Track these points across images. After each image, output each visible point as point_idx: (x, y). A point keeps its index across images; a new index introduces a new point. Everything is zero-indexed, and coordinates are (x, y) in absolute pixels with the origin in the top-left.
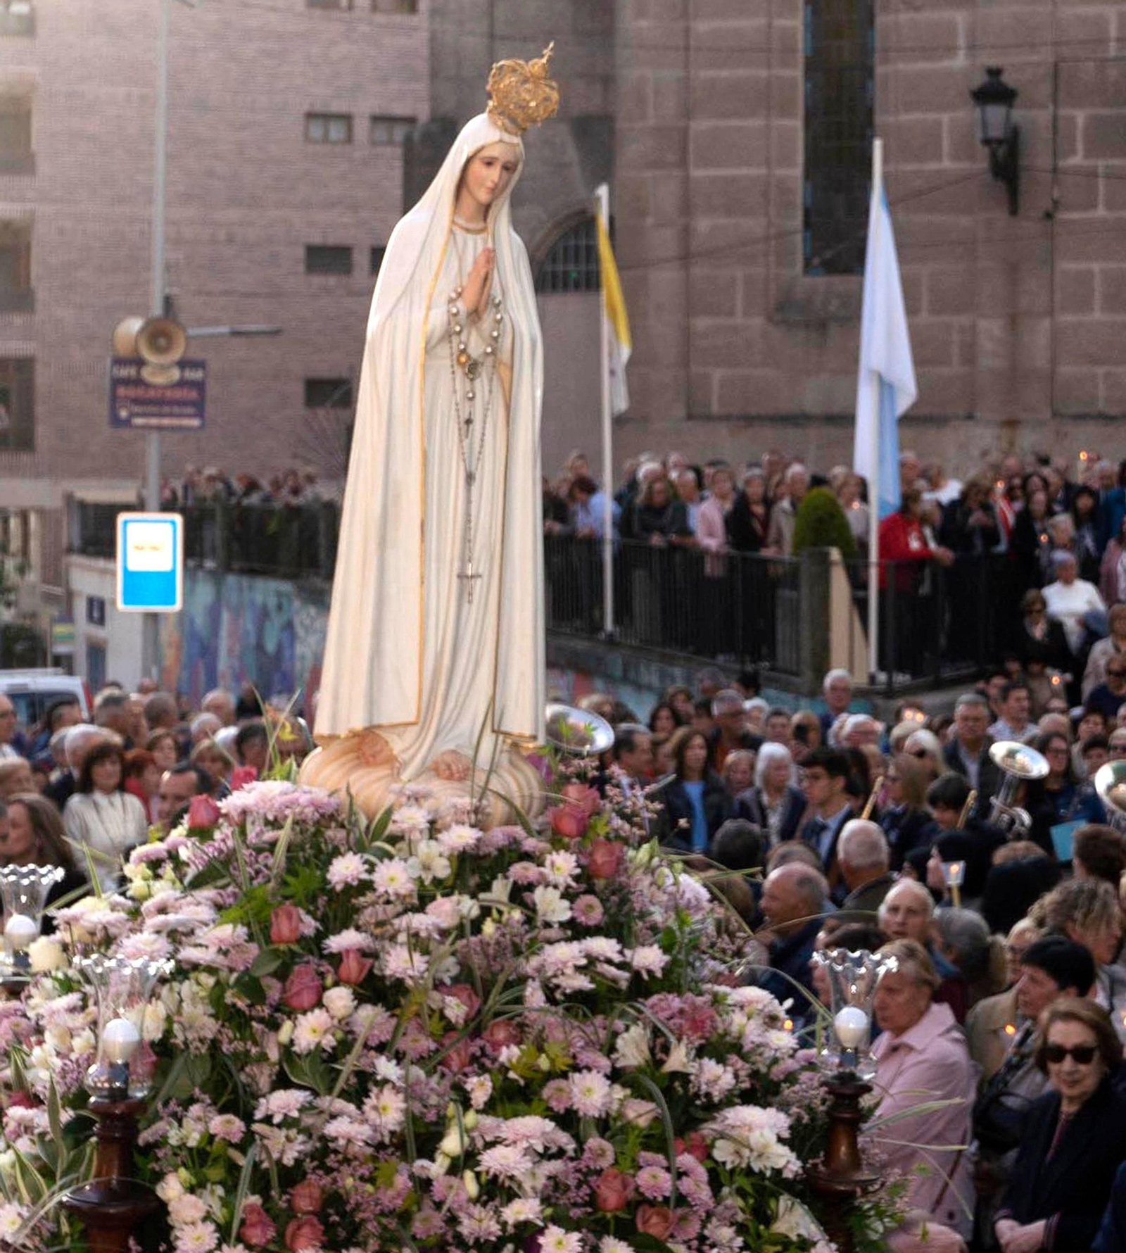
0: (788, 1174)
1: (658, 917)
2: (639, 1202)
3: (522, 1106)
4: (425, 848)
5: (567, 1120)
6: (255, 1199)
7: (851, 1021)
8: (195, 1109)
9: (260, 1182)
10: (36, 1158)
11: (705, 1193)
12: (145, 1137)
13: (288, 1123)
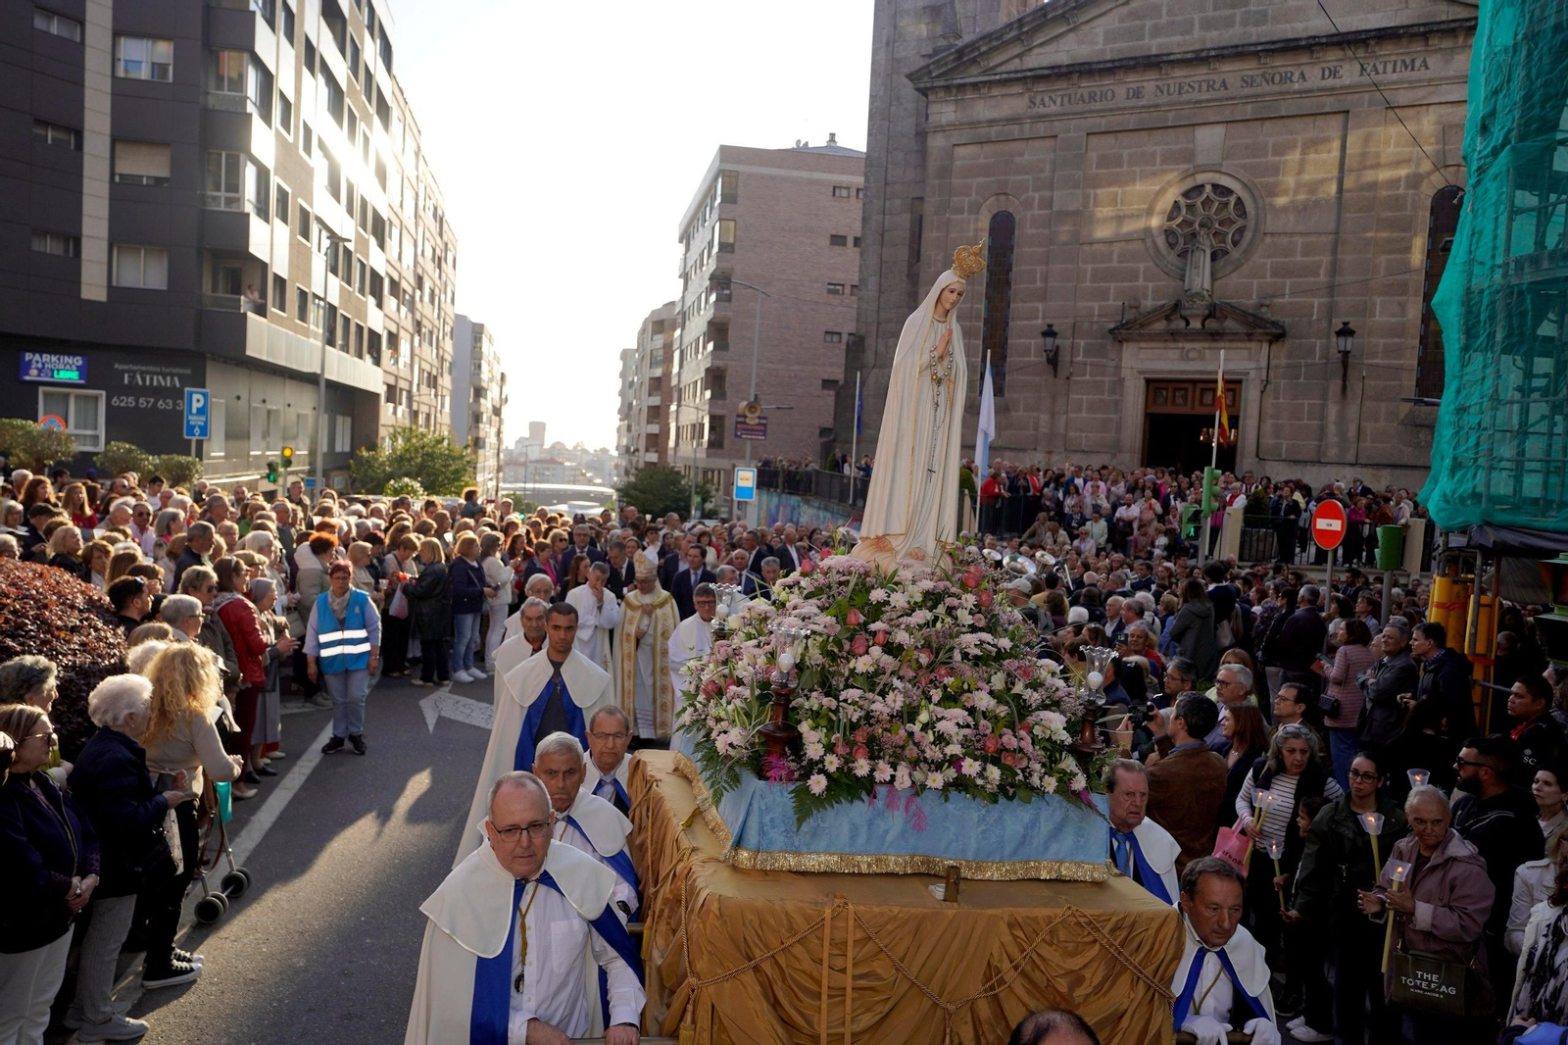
0: (1066, 743)
1: (1006, 625)
2: (1002, 750)
3: (952, 704)
4: (911, 588)
5: (972, 711)
6: (840, 735)
7: (1094, 677)
8: (814, 694)
9: (842, 728)
10: (743, 708)
11: (1030, 748)
12: (793, 703)
13: (854, 703)
